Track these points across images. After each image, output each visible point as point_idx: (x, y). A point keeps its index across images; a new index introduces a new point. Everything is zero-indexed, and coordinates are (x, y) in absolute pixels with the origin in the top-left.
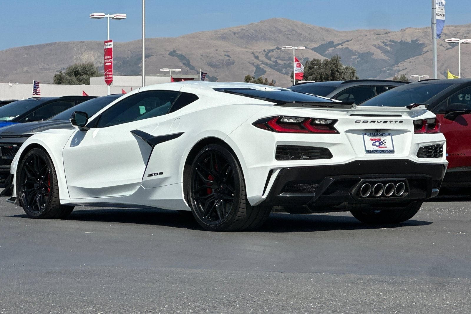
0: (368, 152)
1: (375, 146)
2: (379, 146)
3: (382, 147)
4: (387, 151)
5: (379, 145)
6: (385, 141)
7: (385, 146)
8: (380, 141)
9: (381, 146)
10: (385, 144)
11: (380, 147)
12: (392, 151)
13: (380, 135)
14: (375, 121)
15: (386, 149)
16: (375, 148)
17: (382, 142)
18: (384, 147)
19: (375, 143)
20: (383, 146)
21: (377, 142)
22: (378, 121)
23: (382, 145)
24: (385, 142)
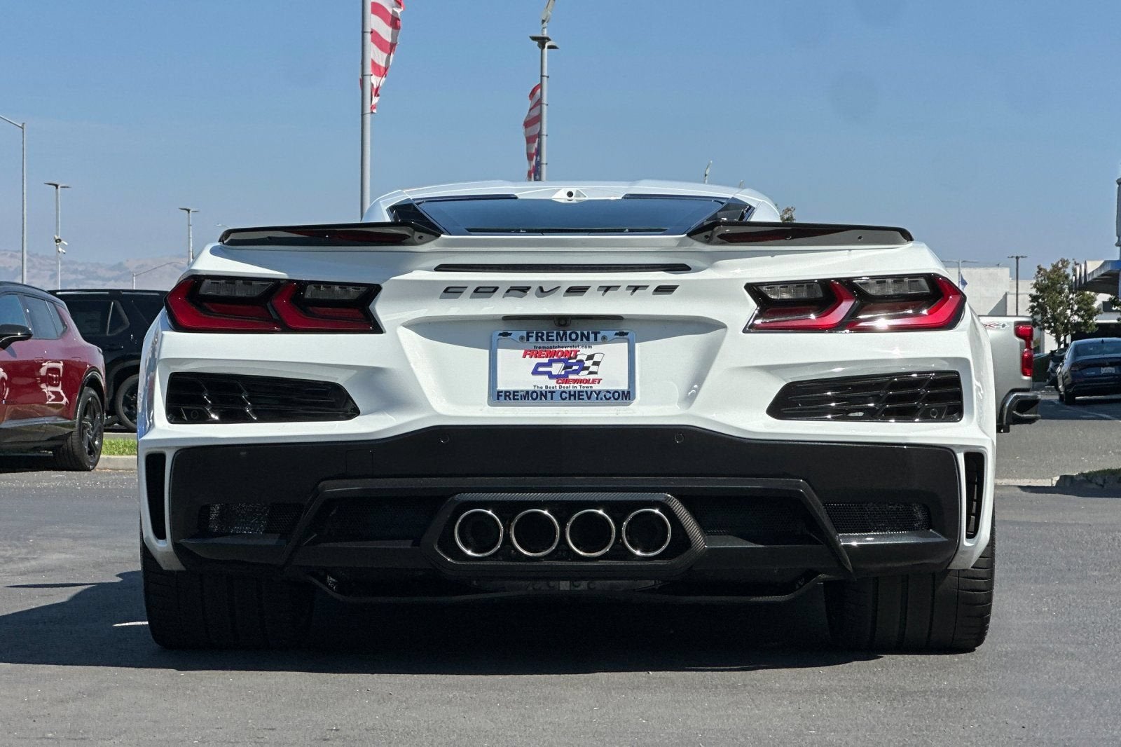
0: (500, 397)
1: (546, 377)
2: (561, 378)
3: (575, 381)
4: (598, 393)
5: (563, 373)
6: (596, 359)
7: (592, 377)
8: (571, 358)
9: (571, 377)
10: (593, 368)
11: (567, 382)
12: (626, 396)
13: (574, 336)
14: (529, 288)
15: (596, 387)
16: (543, 382)
17: (581, 361)
18: (587, 381)
19: (549, 364)
20: (584, 375)
21: (559, 361)
22: (541, 289)
23: (577, 372)
24: (596, 363)
